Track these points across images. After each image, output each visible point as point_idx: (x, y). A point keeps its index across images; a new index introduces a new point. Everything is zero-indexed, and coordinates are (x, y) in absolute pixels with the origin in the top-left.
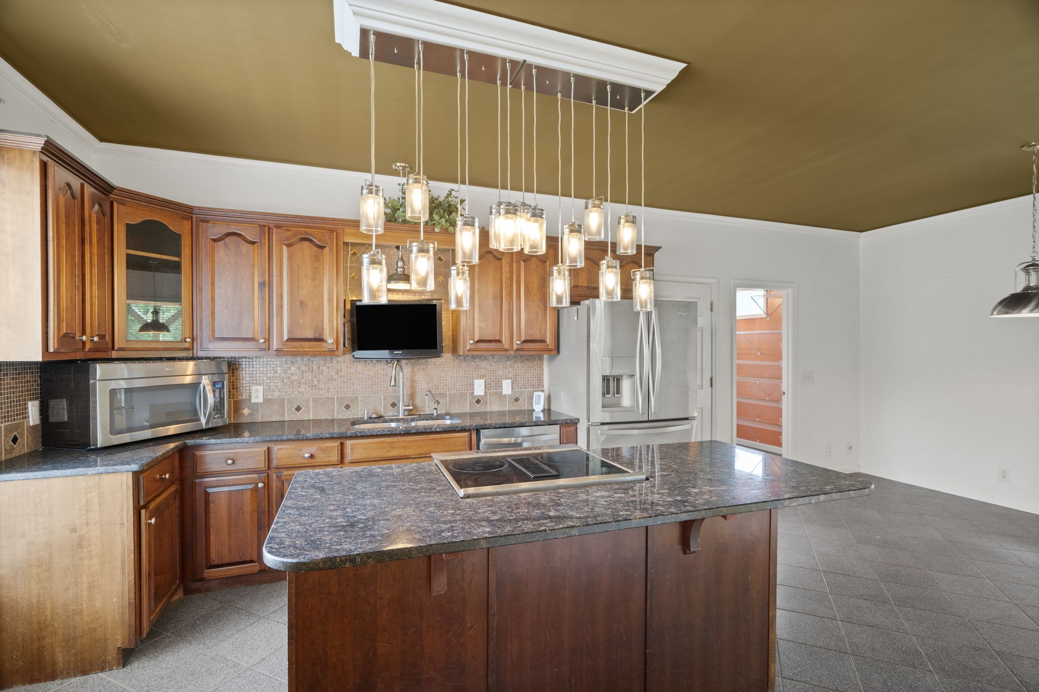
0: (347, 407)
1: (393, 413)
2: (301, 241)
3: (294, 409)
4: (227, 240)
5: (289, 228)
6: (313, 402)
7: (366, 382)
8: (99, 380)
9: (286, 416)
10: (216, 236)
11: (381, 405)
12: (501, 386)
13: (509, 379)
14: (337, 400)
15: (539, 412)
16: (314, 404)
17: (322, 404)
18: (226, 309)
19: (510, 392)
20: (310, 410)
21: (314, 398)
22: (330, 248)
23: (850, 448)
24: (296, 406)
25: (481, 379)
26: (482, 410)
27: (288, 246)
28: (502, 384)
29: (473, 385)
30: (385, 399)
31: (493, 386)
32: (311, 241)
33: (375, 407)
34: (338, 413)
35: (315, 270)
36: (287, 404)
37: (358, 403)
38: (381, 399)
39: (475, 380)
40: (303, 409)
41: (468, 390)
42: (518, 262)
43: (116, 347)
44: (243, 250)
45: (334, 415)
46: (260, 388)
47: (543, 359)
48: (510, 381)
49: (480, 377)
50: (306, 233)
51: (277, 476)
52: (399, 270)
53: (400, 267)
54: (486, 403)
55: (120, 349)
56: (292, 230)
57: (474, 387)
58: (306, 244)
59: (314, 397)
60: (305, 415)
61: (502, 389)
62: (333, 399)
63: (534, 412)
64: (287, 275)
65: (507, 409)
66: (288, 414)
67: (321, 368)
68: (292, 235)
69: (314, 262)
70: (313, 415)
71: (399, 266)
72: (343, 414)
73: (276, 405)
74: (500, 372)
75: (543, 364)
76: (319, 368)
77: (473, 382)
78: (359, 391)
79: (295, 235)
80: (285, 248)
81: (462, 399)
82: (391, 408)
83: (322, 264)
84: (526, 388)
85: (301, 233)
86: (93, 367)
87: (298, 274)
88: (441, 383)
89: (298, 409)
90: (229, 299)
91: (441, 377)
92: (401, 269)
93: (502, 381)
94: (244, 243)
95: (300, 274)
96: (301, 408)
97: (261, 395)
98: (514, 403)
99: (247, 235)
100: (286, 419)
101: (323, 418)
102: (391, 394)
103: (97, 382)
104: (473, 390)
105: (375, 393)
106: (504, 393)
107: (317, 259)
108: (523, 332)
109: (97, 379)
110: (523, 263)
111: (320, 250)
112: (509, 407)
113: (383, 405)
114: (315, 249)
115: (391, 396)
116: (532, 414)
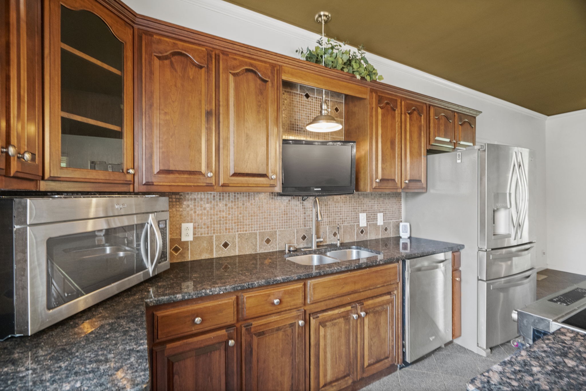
0: (268, 241)
1: (303, 245)
2: (246, 72)
3: (221, 245)
4: (174, 59)
5: (235, 57)
6: (239, 237)
7: (282, 217)
8: (31, 225)
9: (214, 253)
10: (161, 53)
11: (295, 238)
12: (377, 219)
13: (381, 212)
14: (259, 235)
15: (405, 239)
16: (240, 239)
17: (247, 239)
18: (172, 137)
19: (382, 224)
20: (236, 246)
21: (240, 234)
22: (272, 83)
23: (544, 253)
24: (223, 243)
25: (363, 213)
26: (364, 239)
27: (234, 75)
28: (377, 216)
29: (359, 218)
30: (297, 232)
31: (372, 218)
32: (255, 73)
33: (290, 240)
34: (260, 248)
35: (259, 104)
36: (216, 240)
37: (276, 237)
38: (294, 233)
39: (360, 214)
40: (230, 245)
41: (355, 222)
42: (405, 114)
43: (47, 176)
44: (190, 74)
45: (256, 250)
46: (191, 225)
47: (401, 197)
48: (382, 214)
49: (364, 211)
50: (251, 65)
51: (247, 329)
52: (323, 112)
53: (325, 110)
54: (367, 233)
55: (53, 179)
56: (239, 59)
57: (359, 220)
58: (251, 76)
59: (239, 232)
60: (232, 251)
61: (377, 221)
62: (256, 234)
63: (401, 240)
64: (234, 106)
65: (380, 237)
66: (216, 251)
67: (245, 204)
68: (238, 64)
69: (258, 95)
70: (238, 250)
71: (323, 108)
72: (265, 248)
73: (205, 242)
74: (376, 207)
75: (401, 200)
76: (243, 204)
77: (359, 215)
78: (277, 226)
79: (240, 66)
80: (231, 78)
81: (352, 230)
82: (302, 240)
83: (265, 98)
84: (391, 220)
85: (246, 64)
86: (20, 203)
87: (244, 107)
88: (337, 217)
89: (226, 245)
90: (176, 126)
91: (337, 212)
92: (326, 112)
93: (377, 214)
94: (191, 66)
95: (246, 106)
96: (228, 245)
97: (191, 232)
98: (384, 232)
99: (194, 57)
100: (215, 256)
101: (247, 253)
102: (302, 228)
103: (28, 228)
104: (359, 222)
105: (289, 227)
106: (378, 225)
107: (261, 92)
108: (408, 173)
109: (28, 223)
110: (408, 115)
111: (264, 83)
112: (381, 235)
113: (296, 238)
114: (259, 82)
115: (301, 229)
116: (399, 241)
